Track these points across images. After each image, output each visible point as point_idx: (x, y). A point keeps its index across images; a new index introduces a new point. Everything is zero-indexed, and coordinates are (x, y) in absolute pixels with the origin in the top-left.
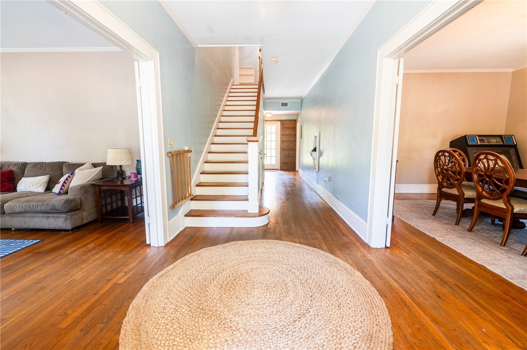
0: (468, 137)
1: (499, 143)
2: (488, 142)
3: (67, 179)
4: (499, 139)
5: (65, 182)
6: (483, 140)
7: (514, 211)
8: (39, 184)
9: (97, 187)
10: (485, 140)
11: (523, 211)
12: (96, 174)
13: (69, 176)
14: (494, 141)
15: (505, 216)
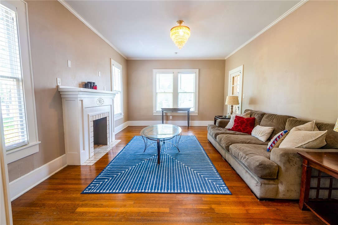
3: (279, 137)
5: (276, 140)
8: (264, 134)
9: (306, 161)
12: (314, 139)
13: (281, 134)
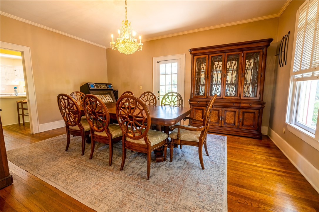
0: (89, 84)
1: (106, 88)
2: (101, 88)
4: (105, 86)
6: (98, 86)
7: (113, 137)
10: (99, 86)
11: (117, 136)
14: (103, 87)
15: (109, 142)
